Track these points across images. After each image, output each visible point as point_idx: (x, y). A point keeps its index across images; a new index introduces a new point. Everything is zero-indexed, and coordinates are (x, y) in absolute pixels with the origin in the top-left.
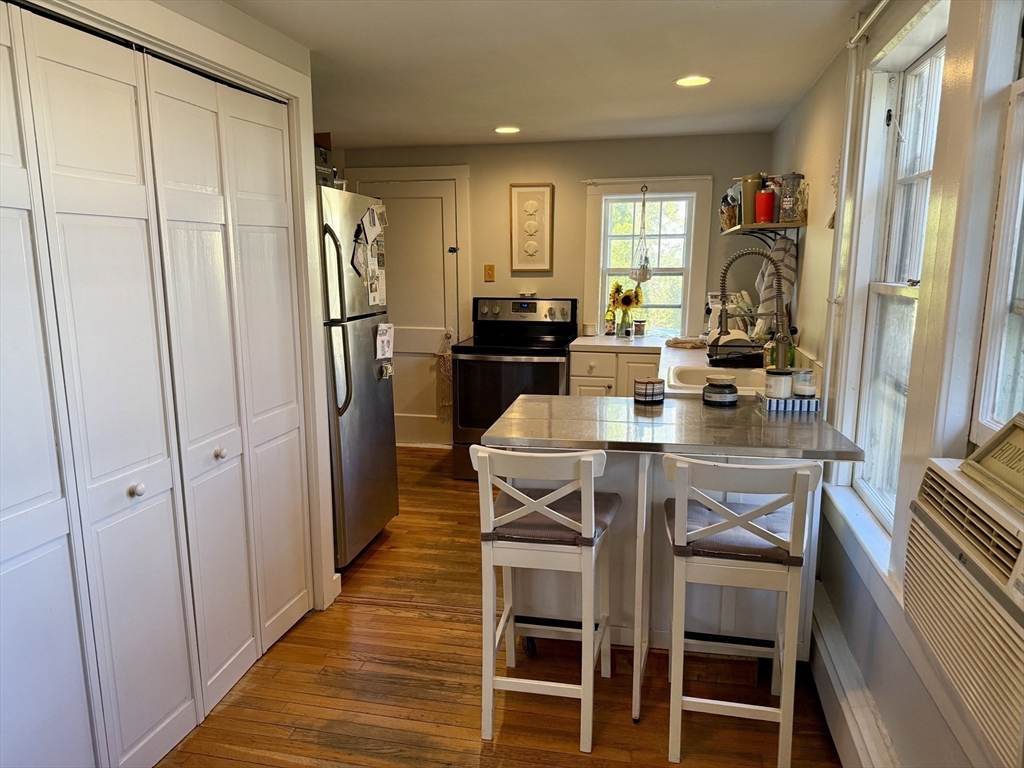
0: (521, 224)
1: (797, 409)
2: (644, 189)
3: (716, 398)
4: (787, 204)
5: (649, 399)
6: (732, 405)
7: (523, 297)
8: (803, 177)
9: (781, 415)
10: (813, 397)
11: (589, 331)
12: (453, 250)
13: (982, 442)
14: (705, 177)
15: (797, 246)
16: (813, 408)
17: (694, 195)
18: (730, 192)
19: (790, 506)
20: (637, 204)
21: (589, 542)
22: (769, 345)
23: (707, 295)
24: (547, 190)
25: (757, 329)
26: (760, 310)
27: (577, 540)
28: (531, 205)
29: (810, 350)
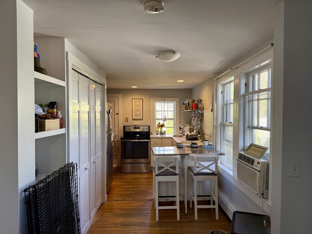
0: (135, 108)
1: (209, 147)
2: (164, 100)
3: (194, 146)
4: (200, 106)
5: (180, 147)
6: (197, 147)
7: (135, 125)
8: (202, 100)
9: (207, 149)
10: (212, 145)
11: (153, 134)
12: (117, 114)
13: (246, 149)
14: (177, 98)
15: (202, 114)
16: (212, 147)
17: (175, 102)
18: (185, 102)
19: (214, 164)
20: (162, 104)
21: (178, 174)
22: (199, 135)
23: (180, 124)
24: (141, 100)
25: (194, 132)
26: (195, 128)
27: (175, 174)
28: (137, 103)
29: (208, 136)
